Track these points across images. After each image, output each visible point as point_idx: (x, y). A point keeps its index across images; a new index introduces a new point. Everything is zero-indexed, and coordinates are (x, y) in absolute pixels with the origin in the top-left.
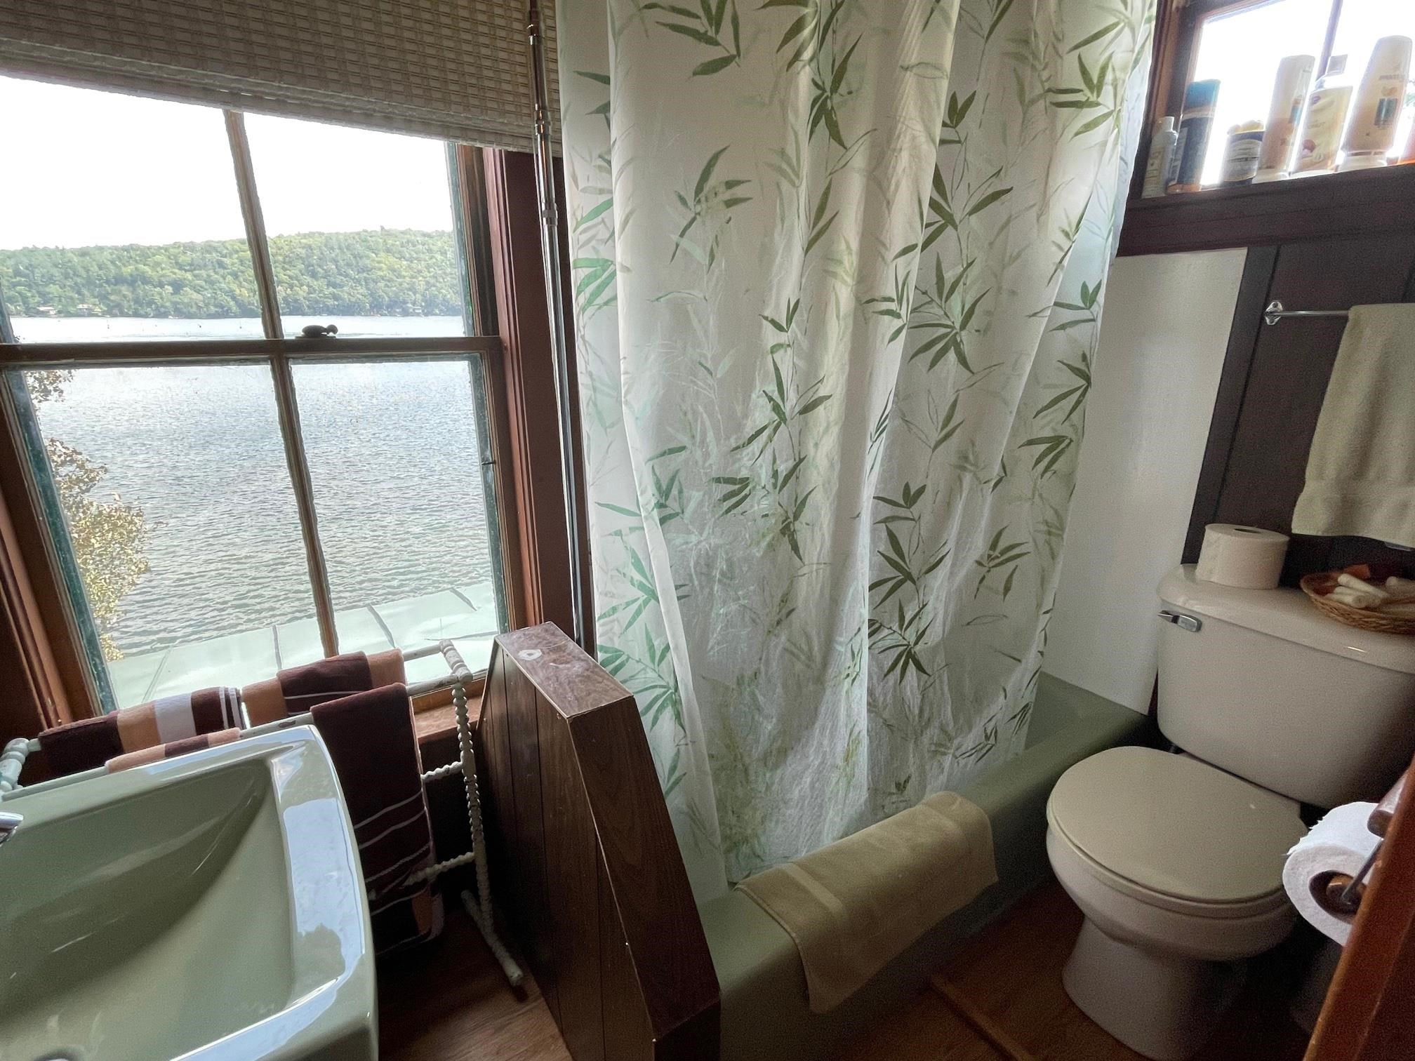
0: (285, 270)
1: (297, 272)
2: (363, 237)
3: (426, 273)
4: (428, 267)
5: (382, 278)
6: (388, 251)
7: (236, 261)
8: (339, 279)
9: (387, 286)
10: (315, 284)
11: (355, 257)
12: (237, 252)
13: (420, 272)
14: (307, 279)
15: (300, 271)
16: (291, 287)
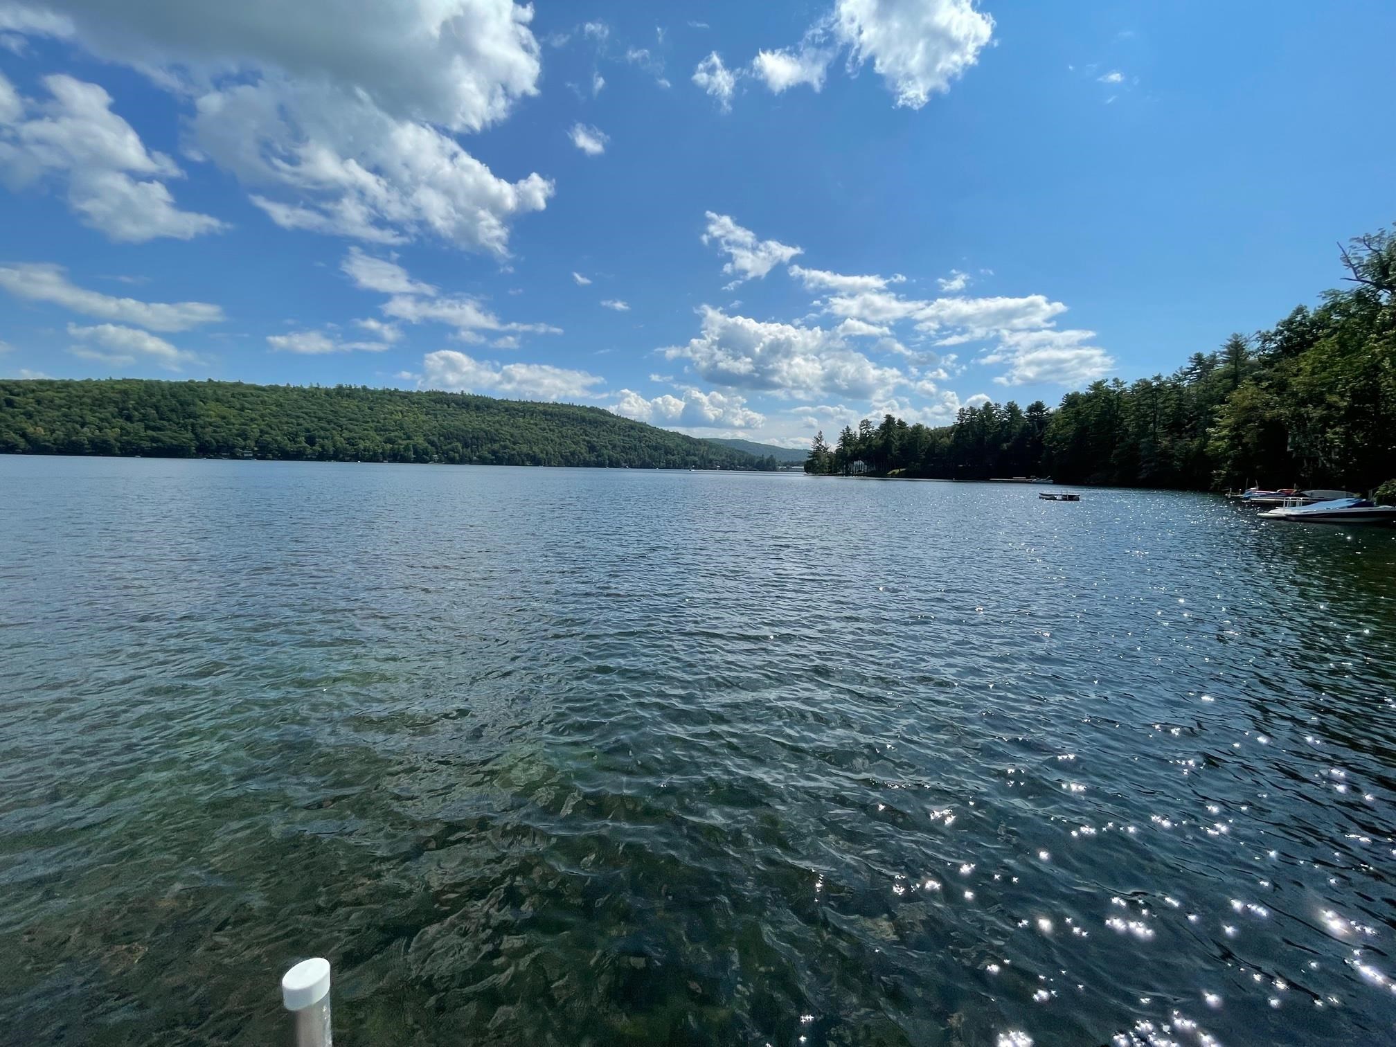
0: (95, 412)
1: (108, 414)
2: (190, 387)
3: (260, 422)
4: (262, 416)
5: (210, 424)
6: (217, 400)
7: (31, 400)
8: (160, 423)
9: (215, 432)
10: (128, 426)
11: (181, 405)
12: (33, 391)
13: (252, 420)
14: (121, 422)
15: (112, 415)
16: (100, 429)
